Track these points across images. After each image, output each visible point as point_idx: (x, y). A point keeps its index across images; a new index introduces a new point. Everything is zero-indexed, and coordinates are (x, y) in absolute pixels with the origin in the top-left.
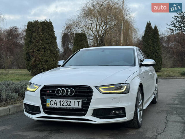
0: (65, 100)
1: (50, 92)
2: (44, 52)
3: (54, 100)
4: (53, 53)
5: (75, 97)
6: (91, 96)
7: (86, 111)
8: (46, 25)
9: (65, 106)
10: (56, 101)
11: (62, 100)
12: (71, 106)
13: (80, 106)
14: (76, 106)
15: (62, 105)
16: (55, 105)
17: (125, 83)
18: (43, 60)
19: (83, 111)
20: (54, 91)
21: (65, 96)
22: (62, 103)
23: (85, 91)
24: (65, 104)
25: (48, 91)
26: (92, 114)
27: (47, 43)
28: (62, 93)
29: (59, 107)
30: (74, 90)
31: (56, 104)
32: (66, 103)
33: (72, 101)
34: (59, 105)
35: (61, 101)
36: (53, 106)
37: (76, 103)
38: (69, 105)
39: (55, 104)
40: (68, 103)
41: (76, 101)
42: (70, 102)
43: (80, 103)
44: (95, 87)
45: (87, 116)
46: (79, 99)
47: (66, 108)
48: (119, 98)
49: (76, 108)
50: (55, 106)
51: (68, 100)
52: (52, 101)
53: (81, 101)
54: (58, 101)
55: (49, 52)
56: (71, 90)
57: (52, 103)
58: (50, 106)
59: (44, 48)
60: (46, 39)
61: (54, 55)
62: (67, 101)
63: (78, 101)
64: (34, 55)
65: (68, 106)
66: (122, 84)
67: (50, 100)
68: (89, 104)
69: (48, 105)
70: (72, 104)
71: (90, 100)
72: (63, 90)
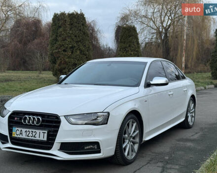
0: (30, 130)
1: (17, 120)
2: (72, 52)
3: (20, 129)
4: (83, 54)
5: (41, 127)
6: (58, 127)
7: (52, 144)
8: (75, 17)
9: (30, 138)
11: (28, 130)
13: (45, 139)
14: (41, 138)
15: (28, 136)
16: (21, 135)
17: (103, 112)
18: (69, 62)
19: (49, 144)
20: (21, 119)
21: (31, 125)
22: (28, 133)
24: (30, 135)
25: (16, 119)
26: (59, 149)
27: (76, 42)
28: (29, 122)
29: (24, 138)
30: (41, 119)
32: (32, 134)
33: (38, 131)
34: (24, 136)
35: (26, 131)
36: (18, 136)
37: (42, 135)
41: (41, 131)
42: (35, 133)
43: (46, 135)
44: (64, 116)
45: (53, 150)
46: (45, 129)
48: (92, 130)
49: (41, 140)
50: (21, 136)
51: (34, 131)
53: (46, 132)
54: (24, 130)
55: (78, 52)
57: (18, 132)
58: (16, 136)
59: (73, 47)
60: (76, 36)
61: (85, 57)
63: (44, 133)
64: (60, 57)
65: (33, 138)
66: (98, 113)
67: (17, 129)
68: (56, 136)
69: (14, 135)
70: (37, 136)
71: (57, 131)
72: (30, 118)
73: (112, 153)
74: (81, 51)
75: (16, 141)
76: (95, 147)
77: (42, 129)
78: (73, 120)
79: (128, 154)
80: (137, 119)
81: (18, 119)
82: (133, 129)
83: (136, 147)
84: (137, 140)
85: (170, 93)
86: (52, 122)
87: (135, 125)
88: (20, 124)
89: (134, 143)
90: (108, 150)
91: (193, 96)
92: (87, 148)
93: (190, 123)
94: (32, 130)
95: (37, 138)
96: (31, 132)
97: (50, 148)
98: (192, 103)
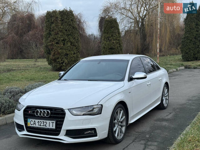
0: (42, 121)
1: (31, 113)
3: (33, 120)
4: (74, 45)
5: (50, 118)
6: (64, 118)
7: (60, 131)
8: (65, 14)
9: (42, 127)
10: (35, 121)
11: (40, 121)
12: (46, 126)
13: (54, 127)
14: (51, 127)
15: (40, 125)
16: (35, 125)
17: (97, 105)
18: (62, 53)
19: (57, 131)
20: (34, 112)
21: (42, 117)
22: (40, 123)
23: (59, 113)
25: (30, 112)
26: (65, 134)
27: (67, 35)
28: (40, 114)
29: (37, 127)
30: (50, 112)
31: (35, 124)
32: (43, 123)
33: (48, 122)
34: (37, 125)
35: (38, 122)
36: (32, 126)
37: (51, 124)
38: (45, 126)
39: (34, 124)
40: (45, 124)
41: (51, 122)
43: (54, 124)
44: (68, 109)
45: (60, 136)
46: (53, 120)
47: (43, 128)
48: (90, 119)
49: (51, 128)
50: (34, 126)
51: (45, 121)
52: (32, 121)
53: (55, 122)
54: (37, 121)
55: (69, 44)
56: (48, 112)
57: (32, 123)
58: (30, 125)
60: (66, 30)
62: (44, 122)
63: (53, 123)
64: (53, 48)
65: (44, 127)
66: (94, 105)
67: (31, 120)
68: (62, 125)
69: (29, 125)
70: (47, 125)
71: (63, 121)
72: (41, 111)
73: (106, 136)
74: (71, 43)
75: (30, 129)
76: (93, 132)
77: (51, 120)
78: (74, 112)
79: (118, 136)
80: (123, 107)
81: (32, 112)
82: (121, 116)
83: (124, 129)
84: (124, 124)
85: (148, 84)
86: (58, 114)
87: (122, 112)
88: (33, 116)
89: (122, 126)
90: (102, 134)
91: (166, 83)
92: (87, 133)
93: (165, 105)
94: (43, 121)
95: (48, 127)
96: (42, 123)
97: (58, 135)
98: (166, 89)
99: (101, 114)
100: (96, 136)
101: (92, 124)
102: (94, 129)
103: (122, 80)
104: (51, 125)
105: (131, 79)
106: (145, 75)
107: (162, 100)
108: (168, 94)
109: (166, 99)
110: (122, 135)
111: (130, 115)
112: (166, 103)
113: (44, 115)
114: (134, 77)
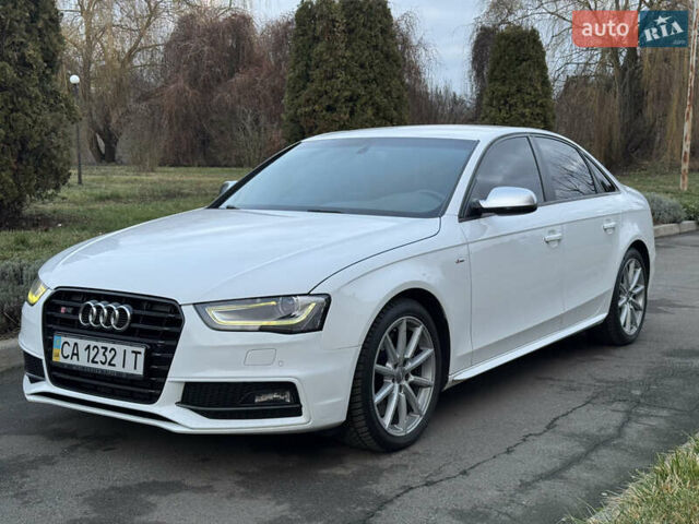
0: (100, 344)
1: (66, 313)
3: (72, 341)
5: (128, 335)
6: (176, 336)
7: (161, 386)
9: (100, 366)
10: (76, 344)
11: (93, 343)
12: (114, 365)
13: (140, 371)
14: (129, 369)
15: (93, 362)
16: (75, 357)
17: (308, 294)
19: (149, 385)
20: (76, 312)
21: (101, 329)
22: (93, 353)
23: (162, 318)
24: (100, 358)
25: (63, 310)
26: (179, 400)
29: (84, 367)
30: (129, 314)
31: (77, 355)
32: (104, 354)
33: (120, 348)
34: (83, 361)
35: (88, 347)
36: (68, 361)
37: (130, 358)
38: (110, 364)
39: (73, 354)
40: (109, 356)
41: (129, 349)
42: (113, 352)
43: (141, 358)
44: (194, 304)
45: (160, 405)
46: (138, 343)
47: (102, 370)
48: (274, 347)
49: (127, 374)
50: (74, 362)
51: (110, 346)
52: (66, 343)
53: (142, 350)
54: (83, 344)
56: (122, 312)
57: (68, 350)
58: (62, 360)
62: (106, 349)
63: (137, 353)
65: (106, 367)
66: (295, 296)
67: (64, 339)
68: (169, 362)
69: (58, 359)
70: (118, 361)
71: (173, 349)
72: (99, 308)
73: (339, 416)
75: (66, 376)
76: (284, 397)
77: (132, 342)
78: (220, 319)
79: (395, 420)
81: (70, 310)
84: (429, 377)
85: (549, 237)
86: (158, 321)
87: (418, 332)
88: (72, 327)
92: (263, 398)
93: (627, 330)
94: (105, 345)
95: (118, 368)
96: (102, 351)
97: (152, 399)
98: (636, 267)
99: (320, 328)
100: (297, 412)
101: (281, 364)
102: (289, 387)
103: (438, 212)
104: (128, 360)
105: (472, 212)
106: (532, 199)
107: (615, 310)
108: (642, 287)
109: (636, 308)
110: (418, 420)
111: (458, 349)
112: (633, 322)
113: (108, 322)
114: (485, 204)
